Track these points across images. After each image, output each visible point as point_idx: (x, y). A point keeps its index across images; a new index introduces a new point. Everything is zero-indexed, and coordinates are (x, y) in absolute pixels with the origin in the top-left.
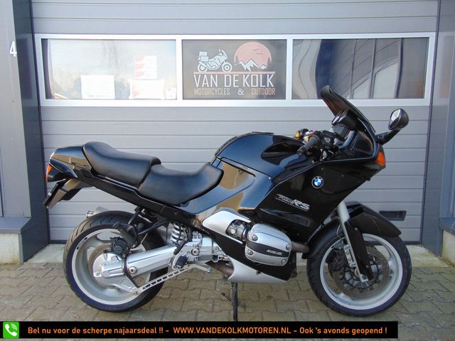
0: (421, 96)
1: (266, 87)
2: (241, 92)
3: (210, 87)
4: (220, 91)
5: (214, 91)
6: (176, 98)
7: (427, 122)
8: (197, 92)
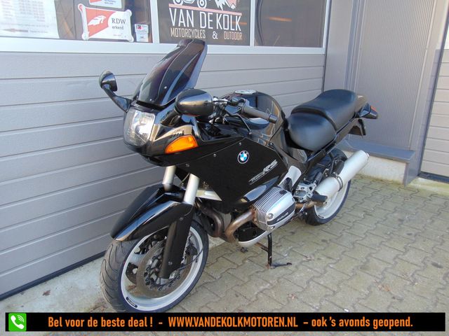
0: (320, 46)
1: (235, 31)
2: (215, 36)
3: (186, 27)
4: (197, 33)
5: (191, 33)
6: (151, 41)
7: (322, 68)
8: (173, 32)
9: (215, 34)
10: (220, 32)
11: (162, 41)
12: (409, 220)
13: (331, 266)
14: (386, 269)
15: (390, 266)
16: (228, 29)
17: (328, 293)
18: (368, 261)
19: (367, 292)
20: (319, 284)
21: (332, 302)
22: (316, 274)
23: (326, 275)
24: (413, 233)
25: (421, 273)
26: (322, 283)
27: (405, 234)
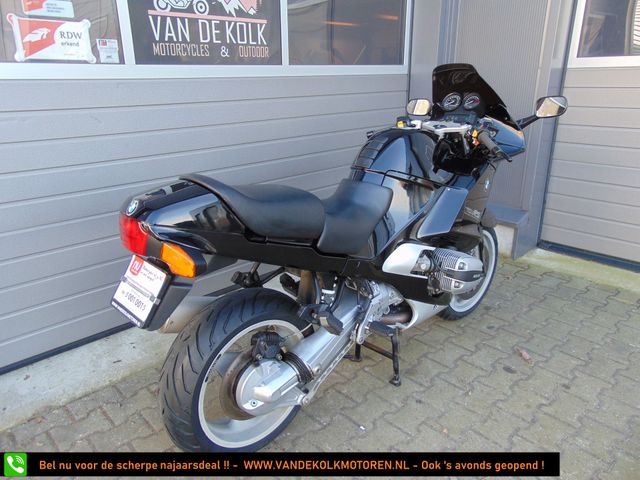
0: (401, 62)
1: (257, 45)
2: (224, 52)
3: (178, 41)
4: (195, 50)
5: (185, 50)
6: (122, 61)
7: (405, 93)
8: (156, 49)
9: (224, 49)
10: (232, 48)
11: (139, 61)
12: (500, 307)
13: (366, 369)
14: (438, 375)
15: (447, 370)
16: (245, 42)
17: (347, 405)
18: (419, 363)
19: (400, 405)
20: (340, 392)
21: (347, 417)
22: (342, 380)
23: (354, 381)
24: (497, 326)
25: (483, 380)
26: (345, 391)
27: (484, 328)
